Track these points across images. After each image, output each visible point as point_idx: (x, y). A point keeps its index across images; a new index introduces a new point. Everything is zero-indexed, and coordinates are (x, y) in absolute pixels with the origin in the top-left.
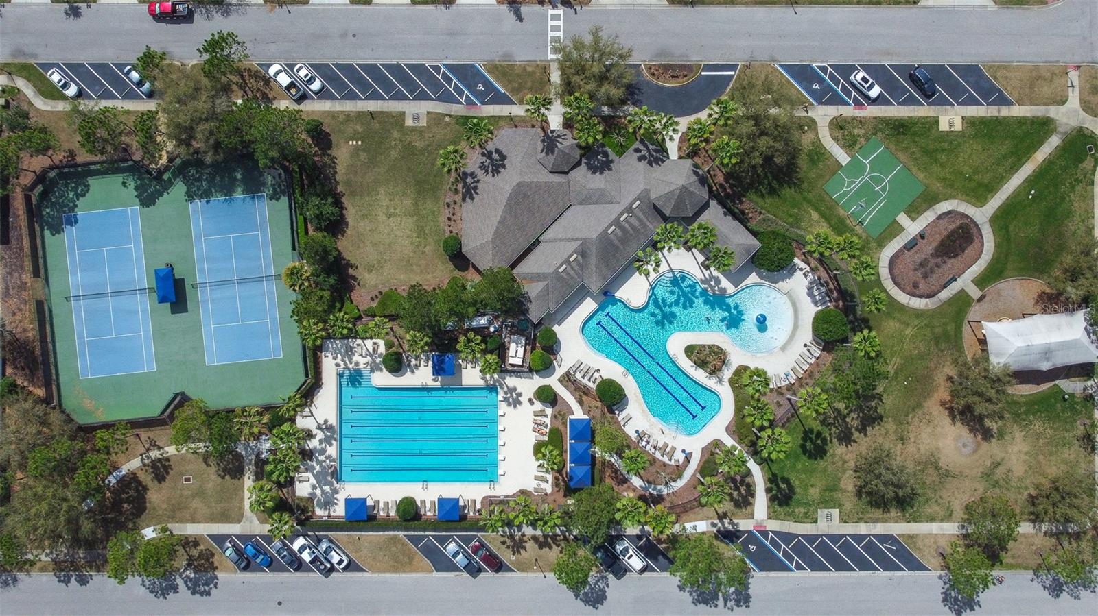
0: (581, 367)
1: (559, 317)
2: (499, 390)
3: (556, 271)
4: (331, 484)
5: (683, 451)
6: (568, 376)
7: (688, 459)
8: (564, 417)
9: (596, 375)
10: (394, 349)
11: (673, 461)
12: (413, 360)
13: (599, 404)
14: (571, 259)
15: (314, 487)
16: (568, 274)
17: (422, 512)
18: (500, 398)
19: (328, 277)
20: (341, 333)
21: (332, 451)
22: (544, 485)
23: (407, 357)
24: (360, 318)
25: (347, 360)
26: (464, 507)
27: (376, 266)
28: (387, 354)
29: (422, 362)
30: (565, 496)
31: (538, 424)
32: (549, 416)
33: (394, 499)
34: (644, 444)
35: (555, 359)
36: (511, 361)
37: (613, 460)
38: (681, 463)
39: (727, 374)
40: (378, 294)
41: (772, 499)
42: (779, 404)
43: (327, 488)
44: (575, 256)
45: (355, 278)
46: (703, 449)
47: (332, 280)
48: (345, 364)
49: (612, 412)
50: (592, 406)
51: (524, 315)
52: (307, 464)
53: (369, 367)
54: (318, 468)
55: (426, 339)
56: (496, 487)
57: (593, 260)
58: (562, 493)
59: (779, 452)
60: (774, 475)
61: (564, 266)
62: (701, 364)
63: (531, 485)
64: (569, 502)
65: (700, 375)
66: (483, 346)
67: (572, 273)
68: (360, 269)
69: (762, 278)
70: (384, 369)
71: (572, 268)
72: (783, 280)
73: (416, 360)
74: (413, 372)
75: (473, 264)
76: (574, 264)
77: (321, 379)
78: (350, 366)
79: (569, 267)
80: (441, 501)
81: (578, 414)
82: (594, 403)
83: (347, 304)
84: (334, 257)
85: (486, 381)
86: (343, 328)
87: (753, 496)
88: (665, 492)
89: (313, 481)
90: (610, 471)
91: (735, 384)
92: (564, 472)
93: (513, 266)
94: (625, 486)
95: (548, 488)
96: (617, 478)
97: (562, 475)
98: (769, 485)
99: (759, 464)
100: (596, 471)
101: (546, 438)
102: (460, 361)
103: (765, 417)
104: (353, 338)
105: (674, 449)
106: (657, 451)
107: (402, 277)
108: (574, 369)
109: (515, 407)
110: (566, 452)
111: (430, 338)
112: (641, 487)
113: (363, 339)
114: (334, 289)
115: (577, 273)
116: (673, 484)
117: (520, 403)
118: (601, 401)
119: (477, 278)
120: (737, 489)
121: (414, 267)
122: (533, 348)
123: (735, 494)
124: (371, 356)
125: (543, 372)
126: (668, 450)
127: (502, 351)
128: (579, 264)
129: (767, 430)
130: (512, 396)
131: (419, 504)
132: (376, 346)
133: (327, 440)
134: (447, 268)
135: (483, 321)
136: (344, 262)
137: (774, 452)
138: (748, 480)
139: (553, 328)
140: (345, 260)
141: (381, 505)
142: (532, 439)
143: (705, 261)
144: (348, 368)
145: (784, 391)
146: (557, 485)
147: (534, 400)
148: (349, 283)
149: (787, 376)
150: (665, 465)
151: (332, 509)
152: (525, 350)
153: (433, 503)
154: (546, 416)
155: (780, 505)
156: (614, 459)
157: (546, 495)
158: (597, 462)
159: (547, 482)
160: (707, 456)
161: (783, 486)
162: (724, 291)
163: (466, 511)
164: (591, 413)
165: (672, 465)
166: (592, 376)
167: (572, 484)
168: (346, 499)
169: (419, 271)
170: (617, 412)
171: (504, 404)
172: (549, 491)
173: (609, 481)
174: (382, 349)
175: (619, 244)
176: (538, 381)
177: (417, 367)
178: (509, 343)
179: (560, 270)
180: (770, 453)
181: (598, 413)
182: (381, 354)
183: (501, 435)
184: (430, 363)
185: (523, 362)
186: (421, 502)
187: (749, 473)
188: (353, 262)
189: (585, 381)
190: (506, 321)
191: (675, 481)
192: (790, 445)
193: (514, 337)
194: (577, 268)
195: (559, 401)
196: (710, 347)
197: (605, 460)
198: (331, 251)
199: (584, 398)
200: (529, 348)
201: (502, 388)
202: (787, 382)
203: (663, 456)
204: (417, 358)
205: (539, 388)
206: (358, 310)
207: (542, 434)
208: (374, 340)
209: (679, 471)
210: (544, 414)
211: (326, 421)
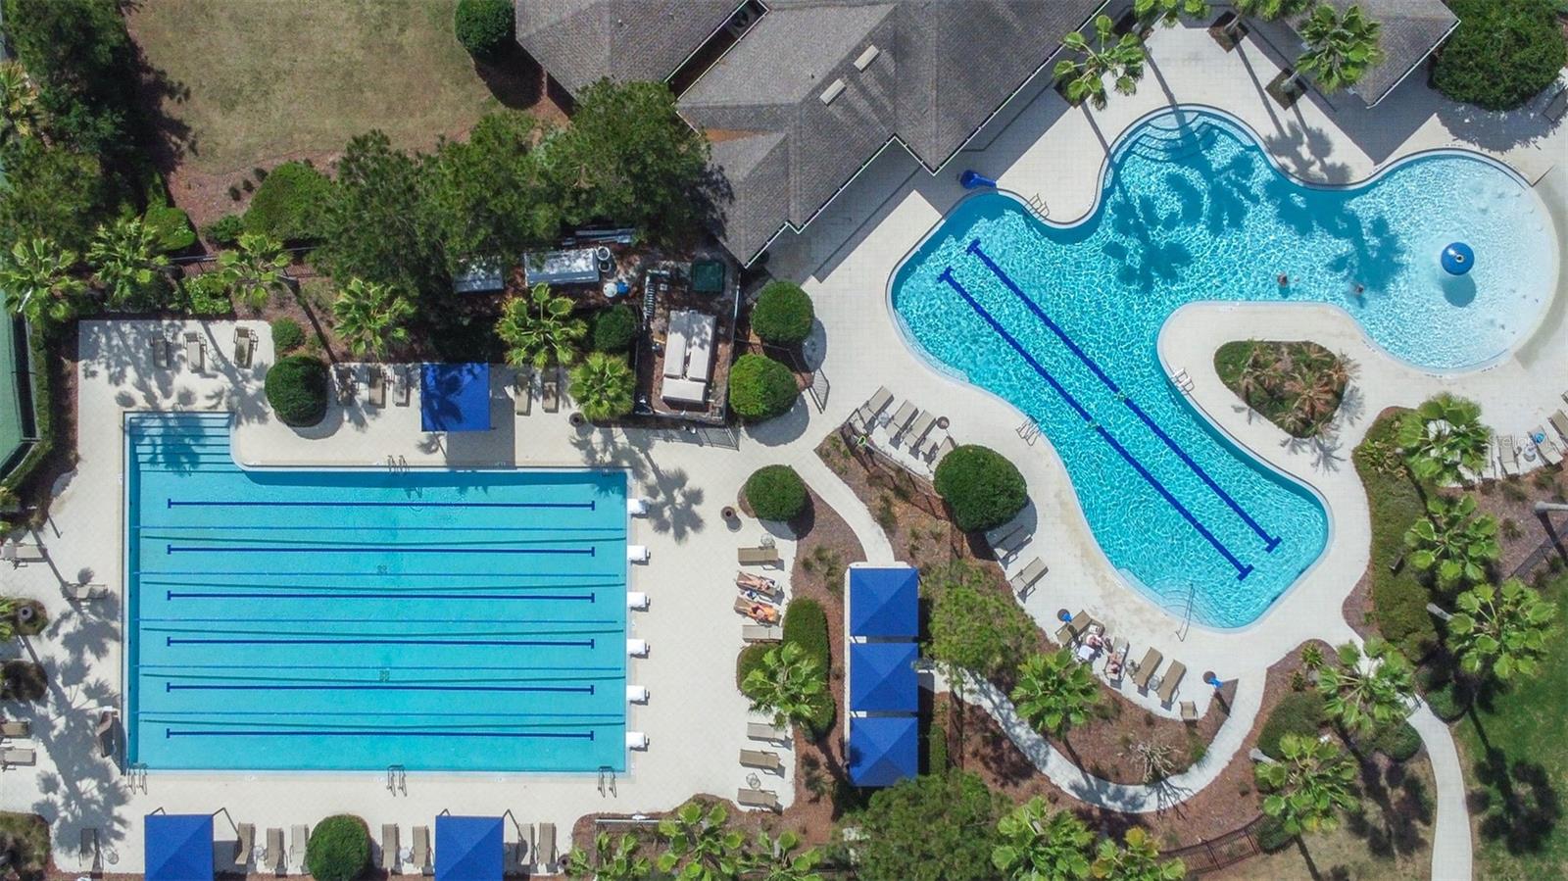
0: (890, 411)
1: (821, 251)
2: (631, 481)
3: (812, 98)
4: (102, 774)
5: (1209, 677)
6: (847, 441)
7: (1223, 703)
8: (833, 570)
9: (937, 436)
10: (302, 351)
11: (1176, 707)
12: (362, 387)
13: (945, 526)
14: (861, 62)
15: (49, 784)
16: (849, 109)
17: (388, 864)
18: (634, 505)
19: (96, 112)
20: (131, 281)
21: (107, 669)
22: (769, 782)
23: (343, 376)
24: (194, 252)
25: (153, 384)
26: (520, 848)
27: (247, 90)
28: (278, 368)
29: (390, 393)
30: (837, 816)
31: (751, 590)
32: (789, 565)
33: (301, 823)
34: (1085, 652)
35: (809, 385)
36: (671, 389)
37: (987, 704)
38: (1202, 712)
39: (1349, 433)
40: (253, 179)
41: (1490, 832)
42: (1511, 533)
43: (88, 786)
44: (871, 52)
45: (180, 129)
46: (1270, 670)
47: (106, 126)
48: (150, 397)
49: (984, 551)
50: (922, 532)
51: (712, 242)
52: (30, 712)
53: (223, 407)
54: (60, 723)
55: (400, 304)
56: (620, 786)
57: (928, 66)
58: (827, 806)
59: (1518, 655)
60: (1495, 755)
61: (838, 85)
62: (1267, 401)
63: (730, 782)
64: (851, 834)
65: (1262, 438)
66: (579, 330)
67: (862, 105)
68: (198, 101)
69: (1458, 131)
70: (270, 411)
71: (863, 90)
72: (1525, 141)
73: (372, 384)
74: (360, 423)
75: (552, 82)
76: (868, 79)
77: (73, 444)
78: (166, 404)
79: (851, 90)
80: (444, 823)
81: (879, 553)
82: (927, 524)
83: (157, 206)
84: (113, 50)
85: (591, 454)
86: (138, 265)
87: (1427, 814)
88: (1151, 804)
89: (47, 765)
90: (977, 739)
91: (1369, 463)
92: (833, 741)
93: (680, 82)
94: (1026, 784)
95: (784, 790)
96: (999, 759)
97: (826, 750)
98: (1477, 786)
99: (1448, 720)
100: (934, 738)
101: (777, 633)
102: (510, 391)
103: (1473, 552)
104: (173, 315)
105: (1179, 672)
106: (1127, 679)
107: (329, 123)
108: (867, 416)
109: (680, 535)
110: (840, 677)
111: (410, 300)
112: (1075, 787)
113: (205, 318)
114: (112, 155)
115: (878, 109)
116: (1175, 780)
117: (697, 524)
118: (951, 517)
119: (562, 125)
120: (1378, 795)
121: (369, 94)
122: (740, 348)
123: (1372, 811)
124: (230, 372)
125: (767, 428)
126: (1161, 672)
127: (642, 355)
128: (883, 80)
129: (1480, 589)
130: (671, 500)
131: (377, 837)
132: (245, 342)
133: (90, 639)
134: (470, 97)
135: (581, 263)
136: (146, 78)
137: (1504, 657)
138: (1414, 767)
139: (804, 288)
140: (149, 70)
141: (261, 840)
142: (733, 635)
143: (1279, 78)
144: (157, 412)
145: (1528, 489)
146: (812, 783)
147: (741, 515)
148: (164, 142)
149: (1536, 441)
150: (1150, 720)
151: (105, 852)
152: (714, 358)
153: (421, 834)
154: (779, 564)
155: (1515, 849)
156: (989, 702)
157: (777, 811)
158: (938, 707)
159: (780, 771)
160: (1284, 691)
161: (1522, 789)
162: (1340, 173)
163: (526, 861)
164: (921, 557)
165: (1173, 722)
166: (923, 438)
167: (858, 775)
168: (147, 818)
169: (382, 106)
170: (1000, 552)
171: (645, 526)
172: (786, 796)
173: (973, 768)
174: (265, 353)
175: (1010, 16)
176: (752, 455)
177: (373, 407)
178: (663, 333)
179: (826, 96)
180: (1489, 660)
181: (940, 555)
182: (262, 366)
183: (636, 621)
184: (416, 395)
185: (707, 395)
186: (386, 830)
187: (1415, 748)
188: (174, 76)
189: (901, 455)
190: (654, 266)
191: (1181, 771)
192: (1554, 631)
193: (679, 316)
194: (876, 90)
195: (820, 518)
196: (1298, 349)
197: (961, 702)
198: (103, 29)
199: (899, 508)
200: (725, 350)
201: (640, 475)
202: (1538, 463)
203: (1143, 691)
204: (374, 378)
205: (758, 473)
206: (192, 227)
207: (765, 621)
208: (241, 323)
209: (1195, 738)
210: (767, 557)
211: (85, 577)
